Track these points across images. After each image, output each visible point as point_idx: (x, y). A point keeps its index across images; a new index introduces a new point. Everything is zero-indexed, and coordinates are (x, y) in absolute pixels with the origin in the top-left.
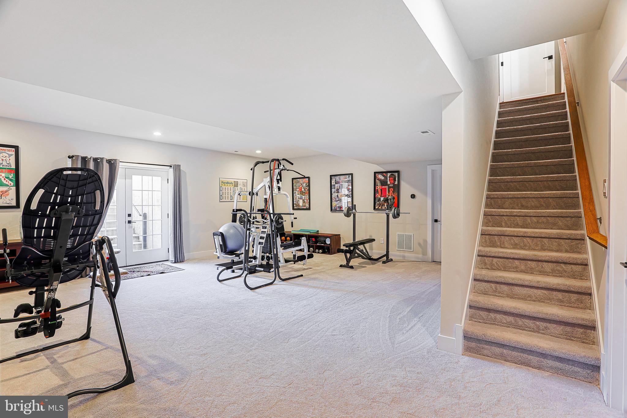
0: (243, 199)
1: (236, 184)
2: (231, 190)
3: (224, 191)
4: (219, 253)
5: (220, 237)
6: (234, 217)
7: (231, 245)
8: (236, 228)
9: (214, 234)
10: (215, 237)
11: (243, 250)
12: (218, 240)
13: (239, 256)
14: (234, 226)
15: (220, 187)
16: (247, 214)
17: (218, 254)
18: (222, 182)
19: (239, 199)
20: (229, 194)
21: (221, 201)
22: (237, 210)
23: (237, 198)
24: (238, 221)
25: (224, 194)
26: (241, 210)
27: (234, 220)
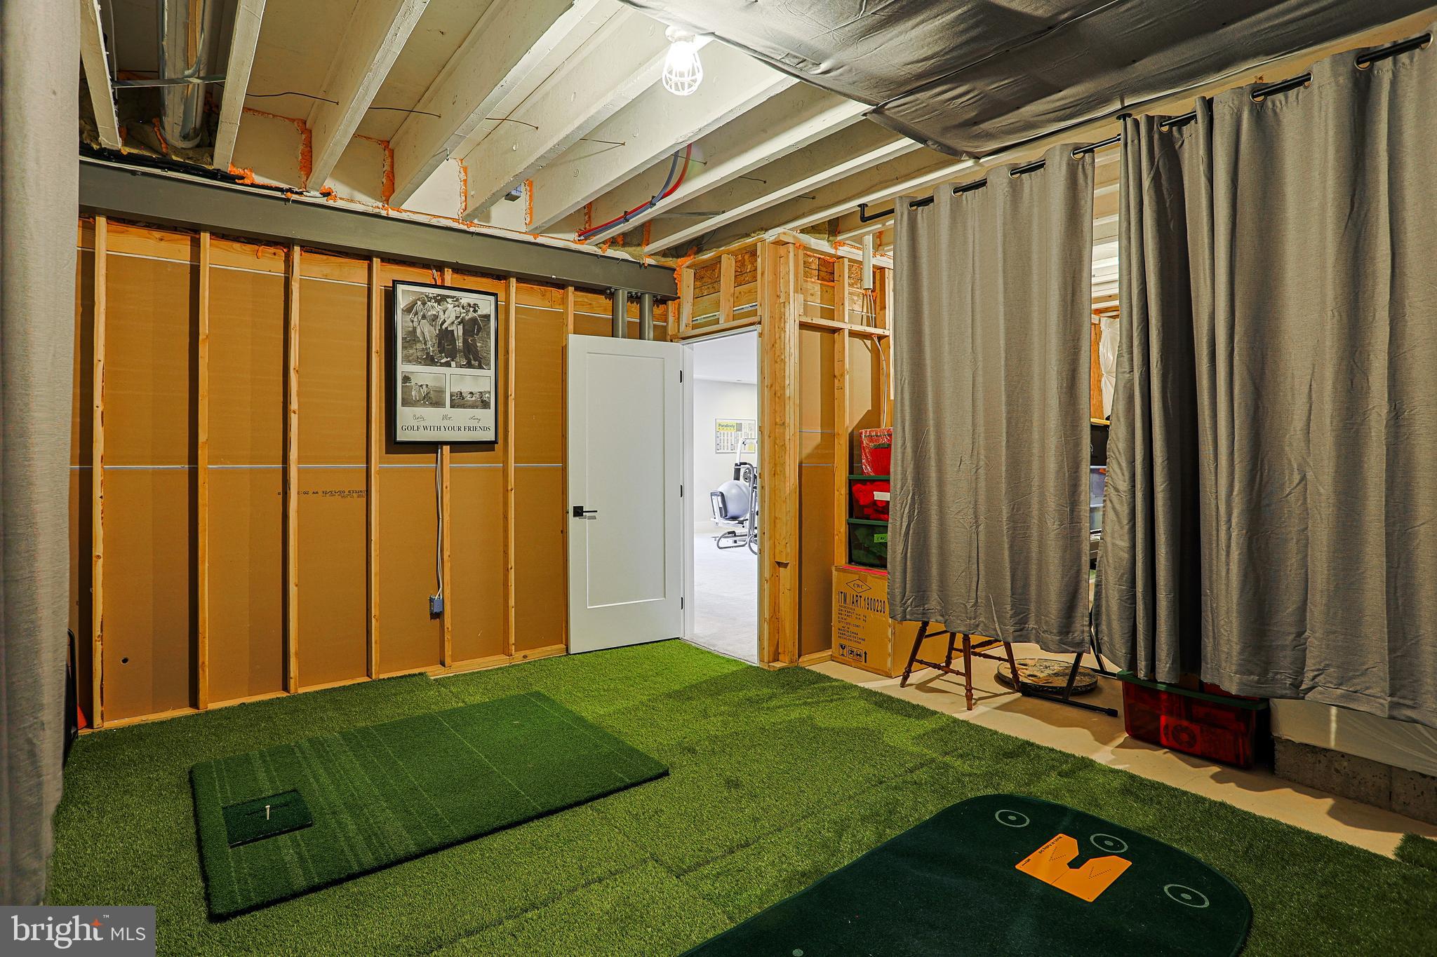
0: (749, 450)
1: (739, 427)
2: (731, 436)
3: (722, 438)
4: (719, 519)
5: (720, 498)
6: (737, 471)
7: (733, 509)
8: (739, 486)
9: (712, 494)
10: (713, 497)
11: (748, 516)
12: (717, 501)
13: (743, 524)
14: (737, 485)
15: (717, 432)
16: (753, 468)
17: (717, 520)
18: (720, 425)
19: (743, 448)
20: (729, 442)
21: (718, 451)
22: (741, 464)
23: (741, 447)
24: (741, 478)
25: (722, 441)
26: (745, 464)
27: (737, 478)
